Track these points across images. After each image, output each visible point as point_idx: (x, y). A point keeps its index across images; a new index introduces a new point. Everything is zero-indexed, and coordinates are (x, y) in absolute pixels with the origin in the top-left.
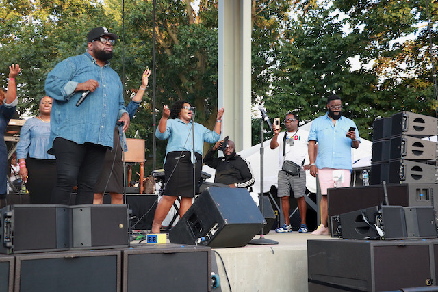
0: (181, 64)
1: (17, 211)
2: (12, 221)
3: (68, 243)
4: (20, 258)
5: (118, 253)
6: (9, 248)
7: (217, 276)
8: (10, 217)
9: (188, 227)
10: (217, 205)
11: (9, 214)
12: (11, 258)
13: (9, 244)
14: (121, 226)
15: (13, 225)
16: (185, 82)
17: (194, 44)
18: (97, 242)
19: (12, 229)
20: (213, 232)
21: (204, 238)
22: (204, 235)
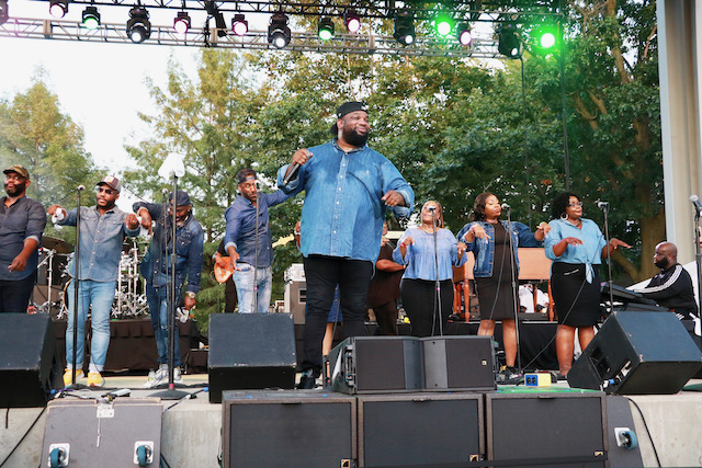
0: (611, 140)
1: (358, 344)
2: (353, 355)
3: (420, 383)
4: (362, 399)
5: (480, 396)
6: (352, 387)
7: (632, 434)
8: (350, 351)
9: (591, 366)
10: (629, 335)
11: (350, 348)
12: (352, 399)
13: (351, 383)
14: (485, 363)
15: (354, 361)
16: (620, 164)
17: (629, 111)
18: (454, 383)
19: (354, 365)
20: (625, 372)
21: (612, 381)
22: (614, 377)
